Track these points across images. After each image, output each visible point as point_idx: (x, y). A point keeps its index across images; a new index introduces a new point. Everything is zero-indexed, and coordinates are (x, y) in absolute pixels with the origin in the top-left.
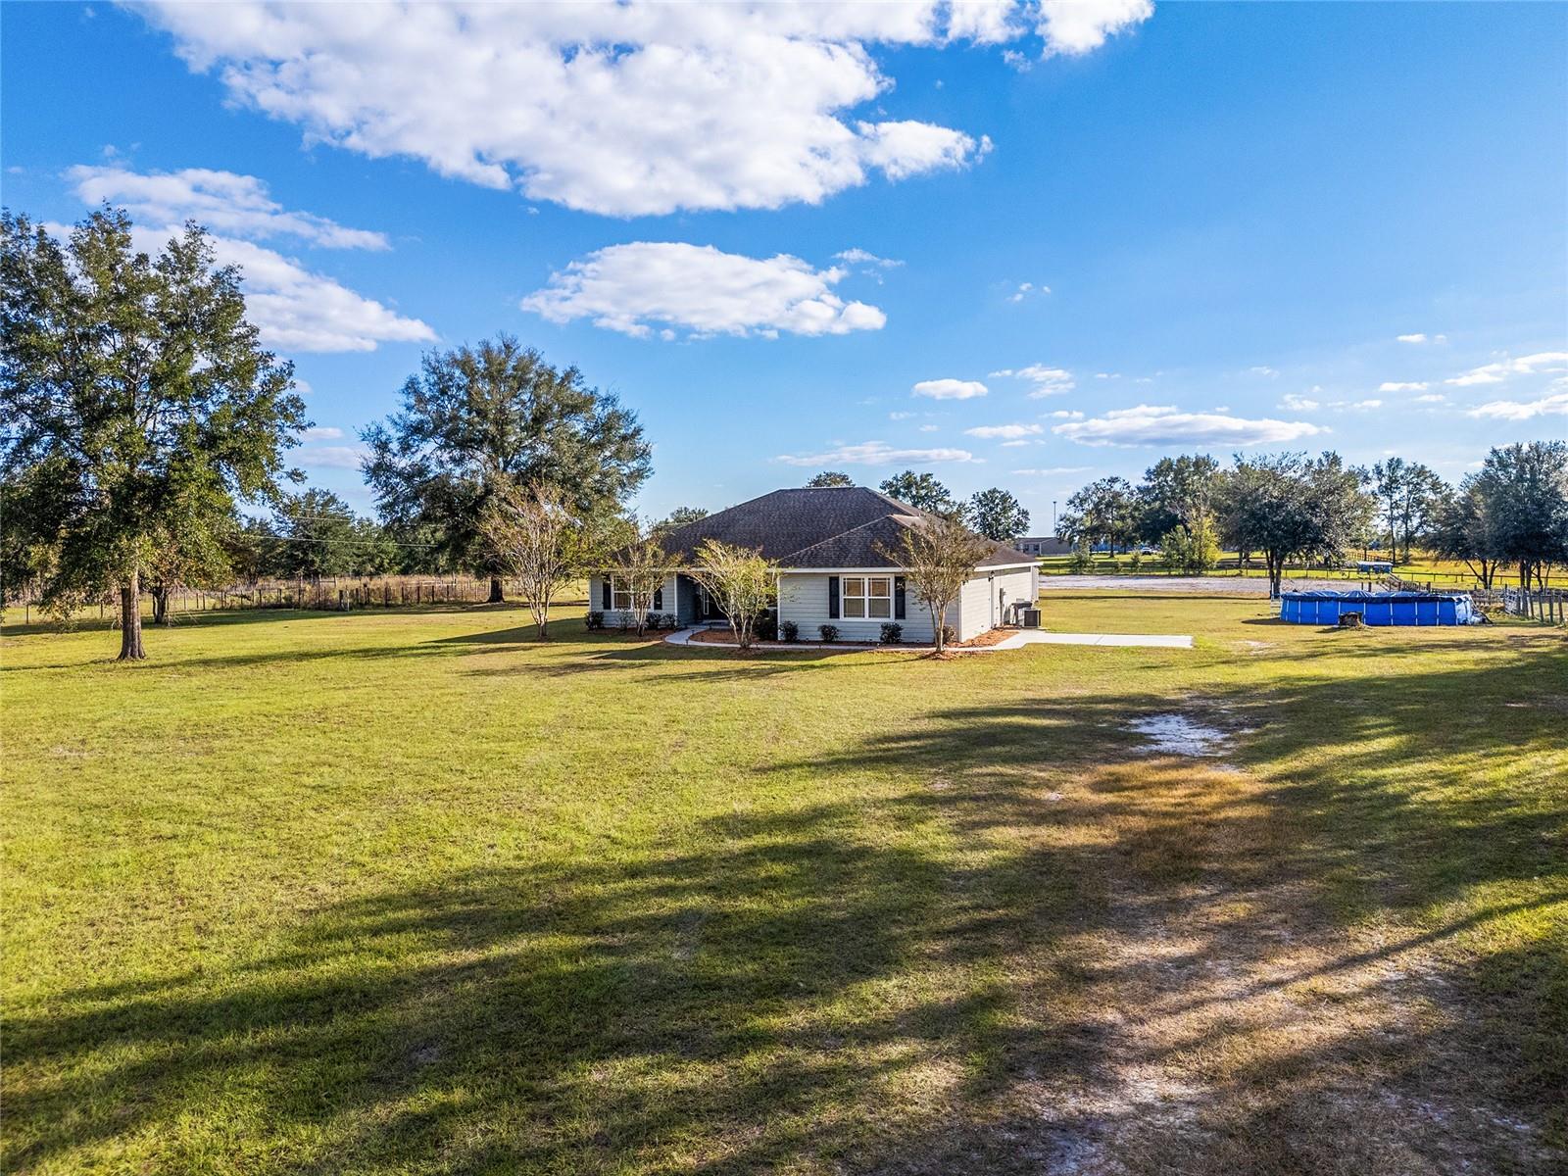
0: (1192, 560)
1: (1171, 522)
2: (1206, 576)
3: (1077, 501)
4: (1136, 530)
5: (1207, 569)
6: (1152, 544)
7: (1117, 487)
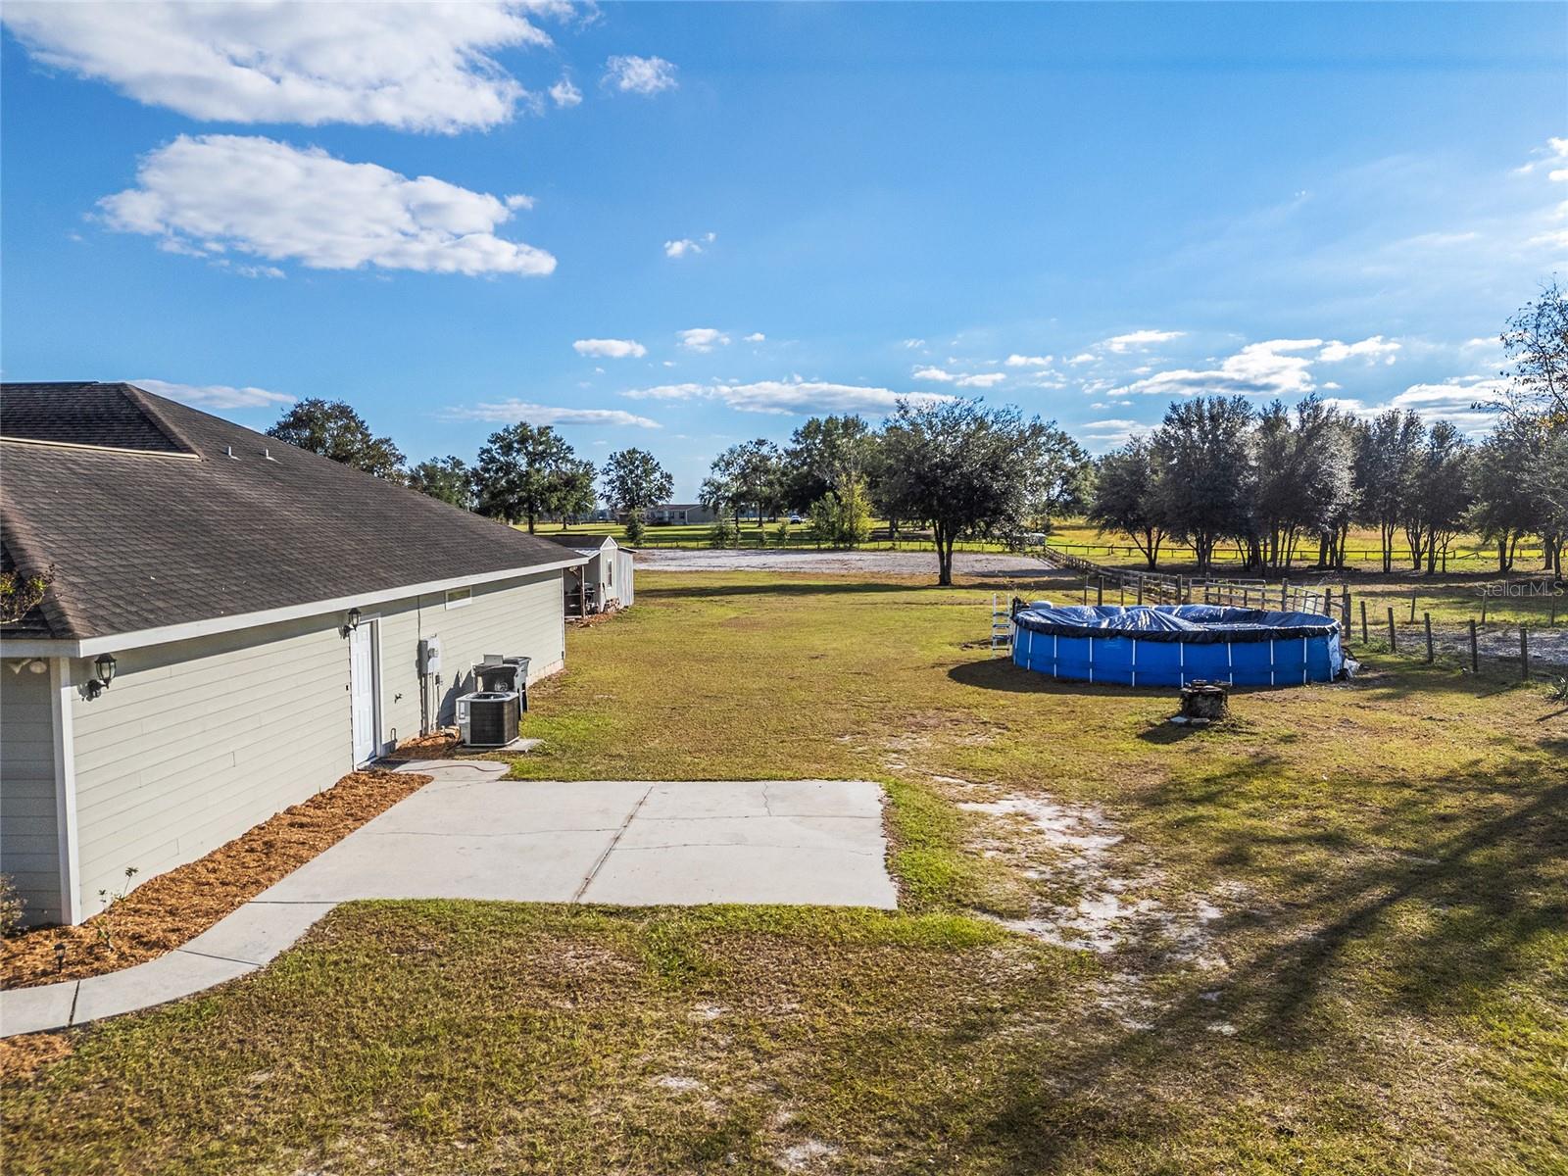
0: (841, 532)
1: (819, 489)
2: (858, 550)
3: (723, 464)
4: (785, 496)
5: (859, 542)
6: (800, 513)
7: (765, 450)
